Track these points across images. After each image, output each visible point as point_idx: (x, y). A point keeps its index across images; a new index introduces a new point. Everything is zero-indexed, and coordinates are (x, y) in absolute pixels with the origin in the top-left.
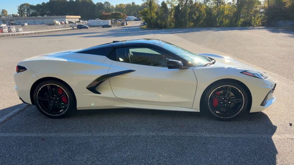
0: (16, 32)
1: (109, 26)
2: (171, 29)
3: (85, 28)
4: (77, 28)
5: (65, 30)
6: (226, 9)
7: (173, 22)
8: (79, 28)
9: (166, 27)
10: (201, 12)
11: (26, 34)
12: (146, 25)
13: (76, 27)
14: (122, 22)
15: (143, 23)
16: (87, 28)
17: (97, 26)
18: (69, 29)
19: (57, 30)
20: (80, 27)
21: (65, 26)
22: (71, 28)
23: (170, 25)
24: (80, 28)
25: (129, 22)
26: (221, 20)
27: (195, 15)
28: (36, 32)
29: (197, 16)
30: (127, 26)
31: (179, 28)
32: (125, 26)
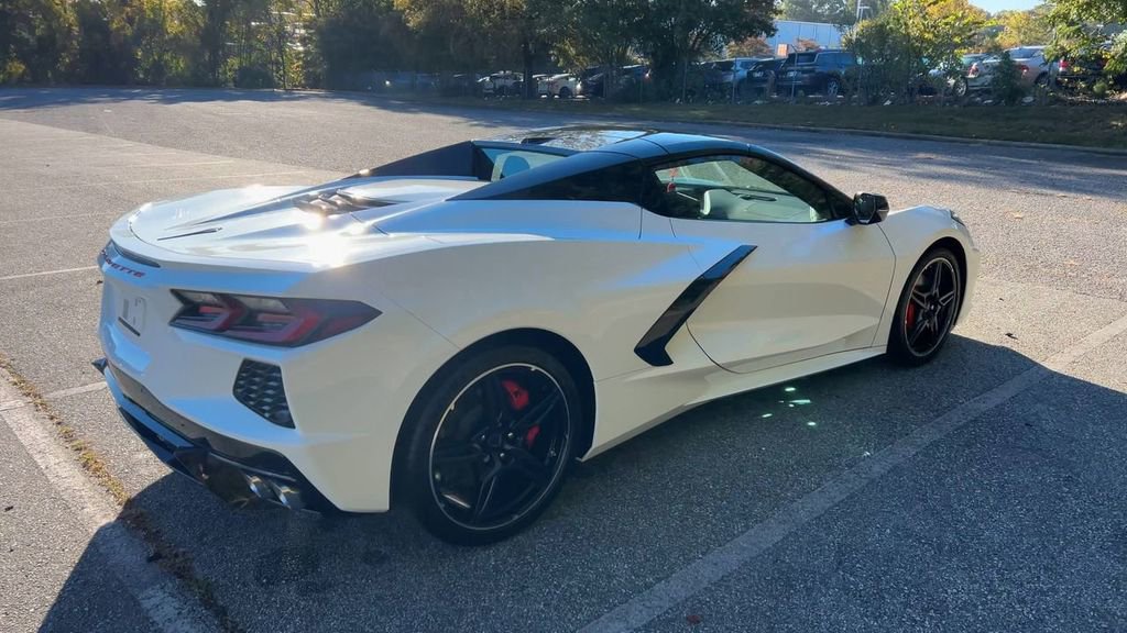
6: (170, 13)
10: (57, 16)
26: (156, 58)
27: (32, 29)
29: (38, 32)
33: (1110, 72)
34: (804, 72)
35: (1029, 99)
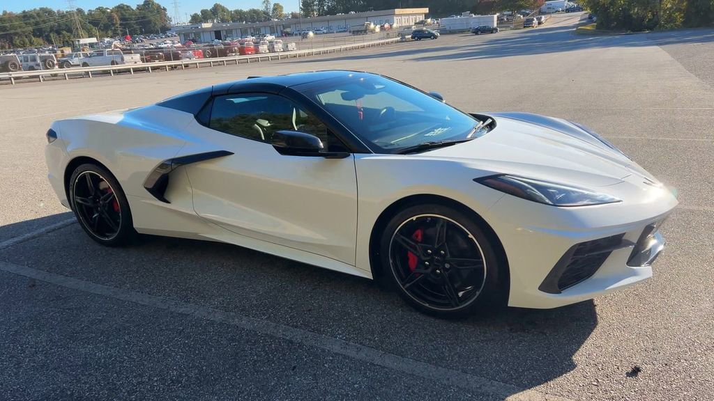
0: (284, 51)
1: (492, 31)
2: (672, 29)
3: (431, 36)
4: (412, 38)
5: (383, 44)
7: (679, 10)
8: (416, 38)
9: (655, 25)
11: (300, 56)
12: (595, 22)
13: (410, 36)
14: (528, 17)
15: (587, 16)
16: (435, 37)
17: (461, 31)
18: (392, 42)
19: (365, 44)
20: (419, 35)
21: (388, 34)
22: (399, 38)
23: (670, 19)
24: (420, 38)
25: (548, 16)
28: (322, 49)
30: (542, 27)
31: (698, 26)
32: (535, 28)
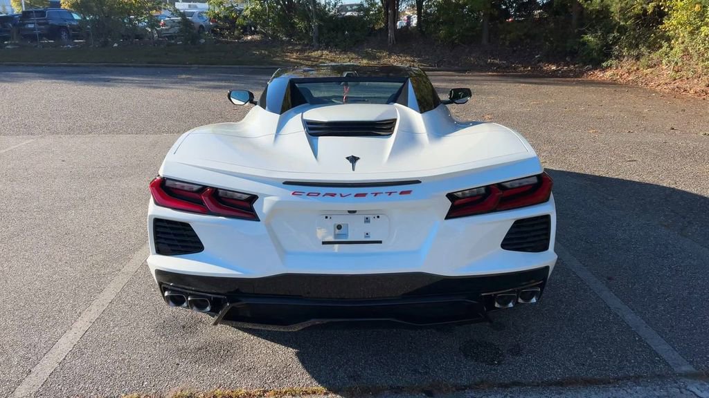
33: (238, 25)
34: (40, 24)
35: (203, 41)
